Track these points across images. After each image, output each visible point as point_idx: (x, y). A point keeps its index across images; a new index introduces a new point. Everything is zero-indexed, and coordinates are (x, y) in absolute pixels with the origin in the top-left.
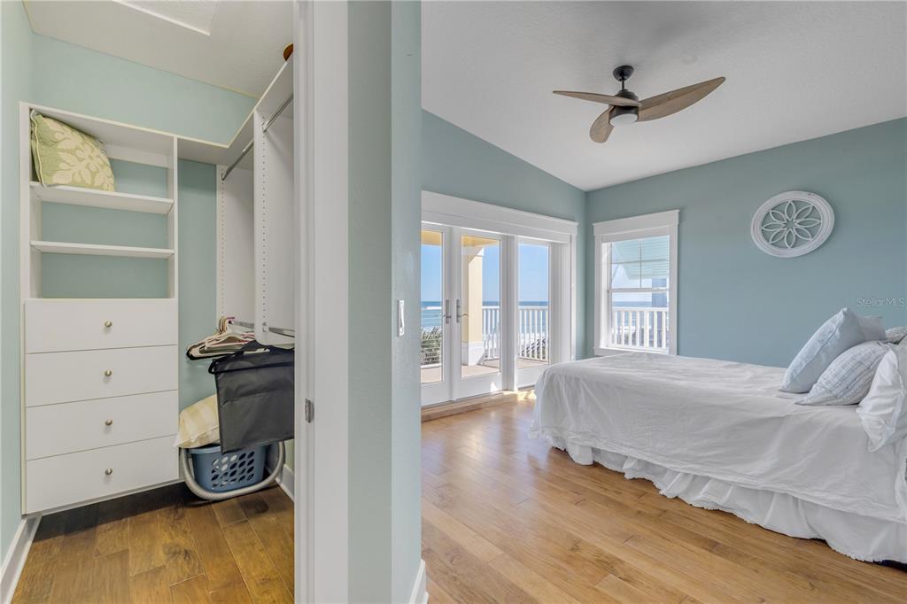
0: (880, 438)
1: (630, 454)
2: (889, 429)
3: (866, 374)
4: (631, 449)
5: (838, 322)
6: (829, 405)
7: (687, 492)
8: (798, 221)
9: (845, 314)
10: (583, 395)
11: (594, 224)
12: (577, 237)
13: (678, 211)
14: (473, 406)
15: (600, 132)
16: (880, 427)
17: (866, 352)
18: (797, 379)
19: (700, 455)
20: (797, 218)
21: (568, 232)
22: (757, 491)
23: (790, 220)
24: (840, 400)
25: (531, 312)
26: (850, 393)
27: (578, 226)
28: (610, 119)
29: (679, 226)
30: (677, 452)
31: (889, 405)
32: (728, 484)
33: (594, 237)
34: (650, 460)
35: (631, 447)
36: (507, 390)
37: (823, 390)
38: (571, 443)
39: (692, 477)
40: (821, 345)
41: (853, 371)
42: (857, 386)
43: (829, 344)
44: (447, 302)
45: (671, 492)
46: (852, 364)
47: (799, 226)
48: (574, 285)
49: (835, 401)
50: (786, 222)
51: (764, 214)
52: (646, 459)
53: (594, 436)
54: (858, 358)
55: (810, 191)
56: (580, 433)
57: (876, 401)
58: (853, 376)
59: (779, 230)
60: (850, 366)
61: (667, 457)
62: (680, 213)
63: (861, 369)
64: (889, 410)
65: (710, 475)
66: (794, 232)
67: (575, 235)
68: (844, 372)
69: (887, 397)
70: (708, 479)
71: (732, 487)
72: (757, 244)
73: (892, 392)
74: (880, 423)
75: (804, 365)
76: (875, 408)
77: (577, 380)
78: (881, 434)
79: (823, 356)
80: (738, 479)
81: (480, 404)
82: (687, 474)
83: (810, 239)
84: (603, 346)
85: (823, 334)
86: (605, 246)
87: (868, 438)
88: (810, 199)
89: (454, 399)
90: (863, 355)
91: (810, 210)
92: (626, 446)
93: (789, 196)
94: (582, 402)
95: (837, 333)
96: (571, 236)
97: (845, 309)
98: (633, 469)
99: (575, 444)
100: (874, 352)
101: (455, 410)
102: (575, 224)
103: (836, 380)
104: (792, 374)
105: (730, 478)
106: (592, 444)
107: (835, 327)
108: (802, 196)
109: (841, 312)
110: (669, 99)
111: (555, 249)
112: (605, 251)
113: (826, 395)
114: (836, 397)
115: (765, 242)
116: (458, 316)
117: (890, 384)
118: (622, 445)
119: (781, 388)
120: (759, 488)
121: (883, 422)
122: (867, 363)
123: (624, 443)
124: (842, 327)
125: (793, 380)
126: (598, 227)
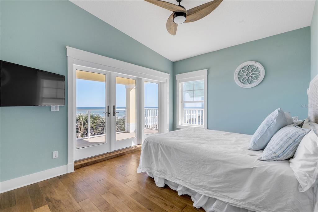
0: (306, 184)
1: (180, 184)
2: (311, 179)
3: (293, 145)
4: (180, 181)
5: (275, 116)
6: (274, 161)
7: (206, 205)
8: (252, 73)
9: (279, 111)
10: (160, 152)
11: (176, 75)
12: (170, 80)
13: (207, 69)
14: (121, 154)
15: (172, 28)
16: (306, 178)
17: (293, 132)
18: (257, 144)
19: (212, 186)
20: (251, 72)
21: (166, 77)
22: (239, 208)
23: (248, 73)
24: (280, 158)
25: (152, 111)
26: (285, 155)
27: (170, 76)
28: (174, 18)
29: (207, 75)
30: (201, 184)
31: (312, 166)
32: (225, 203)
33: (176, 80)
34: (189, 187)
35: (180, 180)
36: (139, 144)
37: (271, 152)
38: (155, 176)
39: (208, 198)
40: (267, 127)
41: (287, 142)
42: (289, 151)
43: (271, 126)
44: (108, 107)
45: (197, 205)
46: (286, 138)
47: (252, 75)
48: (168, 100)
49: (278, 159)
50: (247, 74)
51: (239, 71)
52: (187, 186)
53: (164, 173)
54: (289, 135)
55: (256, 61)
56: (159, 171)
57: (303, 162)
58: (287, 145)
59: (244, 77)
60: (285, 140)
61: (196, 186)
62: (208, 70)
63: (291, 141)
64: (311, 169)
65: (217, 198)
66: (250, 78)
67: (168, 79)
68: (282, 143)
69: (311, 161)
70: (215, 199)
71: (227, 205)
72: (236, 82)
73: (313, 158)
74: (305, 176)
75: (260, 137)
76: (303, 166)
77: (158, 144)
78: (306, 182)
79: (268, 133)
80: (231, 201)
81: (124, 152)
82: (205, 196)
83: (256, 81)
84: (180, 124)
85: (268, 121)
86: (180, 84)
87: (298, 183)
88: (256, 64)
89: (112, 151)
90: (292, 134)
91: (256, 69)
92: (178, 179)
93: (248, 63)
94: (160, 156)
95: (275, 121)
96: (167, 79)
97: (279, 109)
98: (181, 190)
99: (156, 177)
100: (297, 132)
101: (111, 156)
102: (169, 75)
103: (278, 147)
104: (254, 141)
105: (226, 200)
106: (163, 177)
107: (274, 118)
108: (253, 63)
109: (277, 110)
110: (199, 10)
111: (161, 85)
112: (181, 86)
113: (273, 155)
114: (278, 156)
115: (239, 82)
116: (114, 113)
117: (312, 153)
118: (176, 178)
119: (249, 148)
120: (240, 207)
121: (308, 175)
122: (294, 138)
123: (178, 178)
124: (278, 118)
125: (255, 144)
126: (178, 76)
